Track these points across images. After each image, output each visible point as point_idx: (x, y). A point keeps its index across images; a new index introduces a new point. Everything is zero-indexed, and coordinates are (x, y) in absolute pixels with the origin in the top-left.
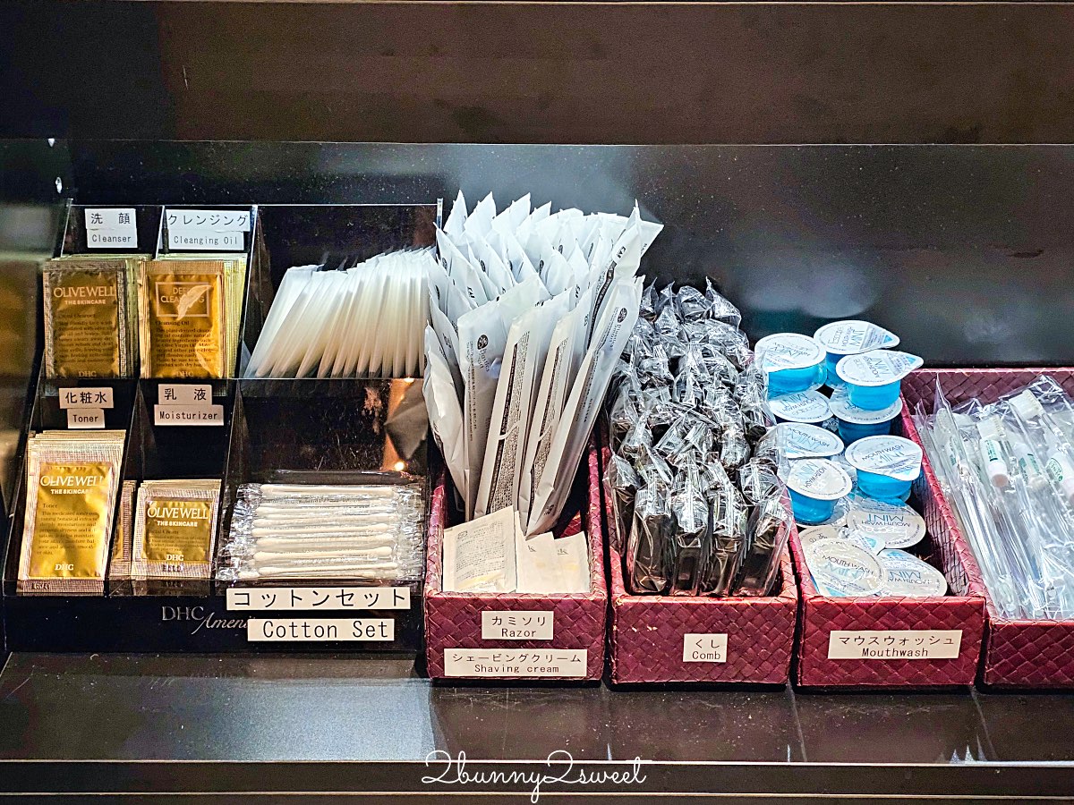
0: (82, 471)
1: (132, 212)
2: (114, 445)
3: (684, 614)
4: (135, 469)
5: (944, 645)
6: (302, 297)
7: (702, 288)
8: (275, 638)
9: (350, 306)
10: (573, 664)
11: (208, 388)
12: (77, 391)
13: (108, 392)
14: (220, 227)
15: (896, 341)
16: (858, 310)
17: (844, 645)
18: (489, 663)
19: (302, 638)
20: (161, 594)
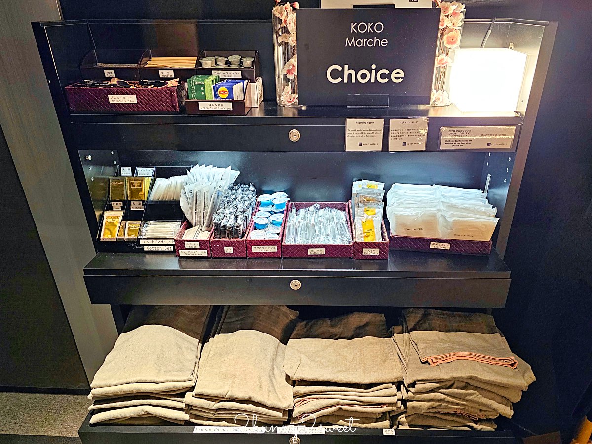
0: (114, 218)
1: (130, 168)
2: (121, 213)
3: (223, 243)
4: (125, 218)
5: (273, 249)
6: (160, 184)
7: (249, 185)
8: (150, 250)
9: (169, 186)
10: (204, 253)
11: (141, 202)
12: (115, 203)
13: (122, 203)
14: (148, 171)
15: (287, 195)
16: (283, 190)
17: (255, 249)
18: (188, 253)
19: (155, 250)
20: (130, 241)
